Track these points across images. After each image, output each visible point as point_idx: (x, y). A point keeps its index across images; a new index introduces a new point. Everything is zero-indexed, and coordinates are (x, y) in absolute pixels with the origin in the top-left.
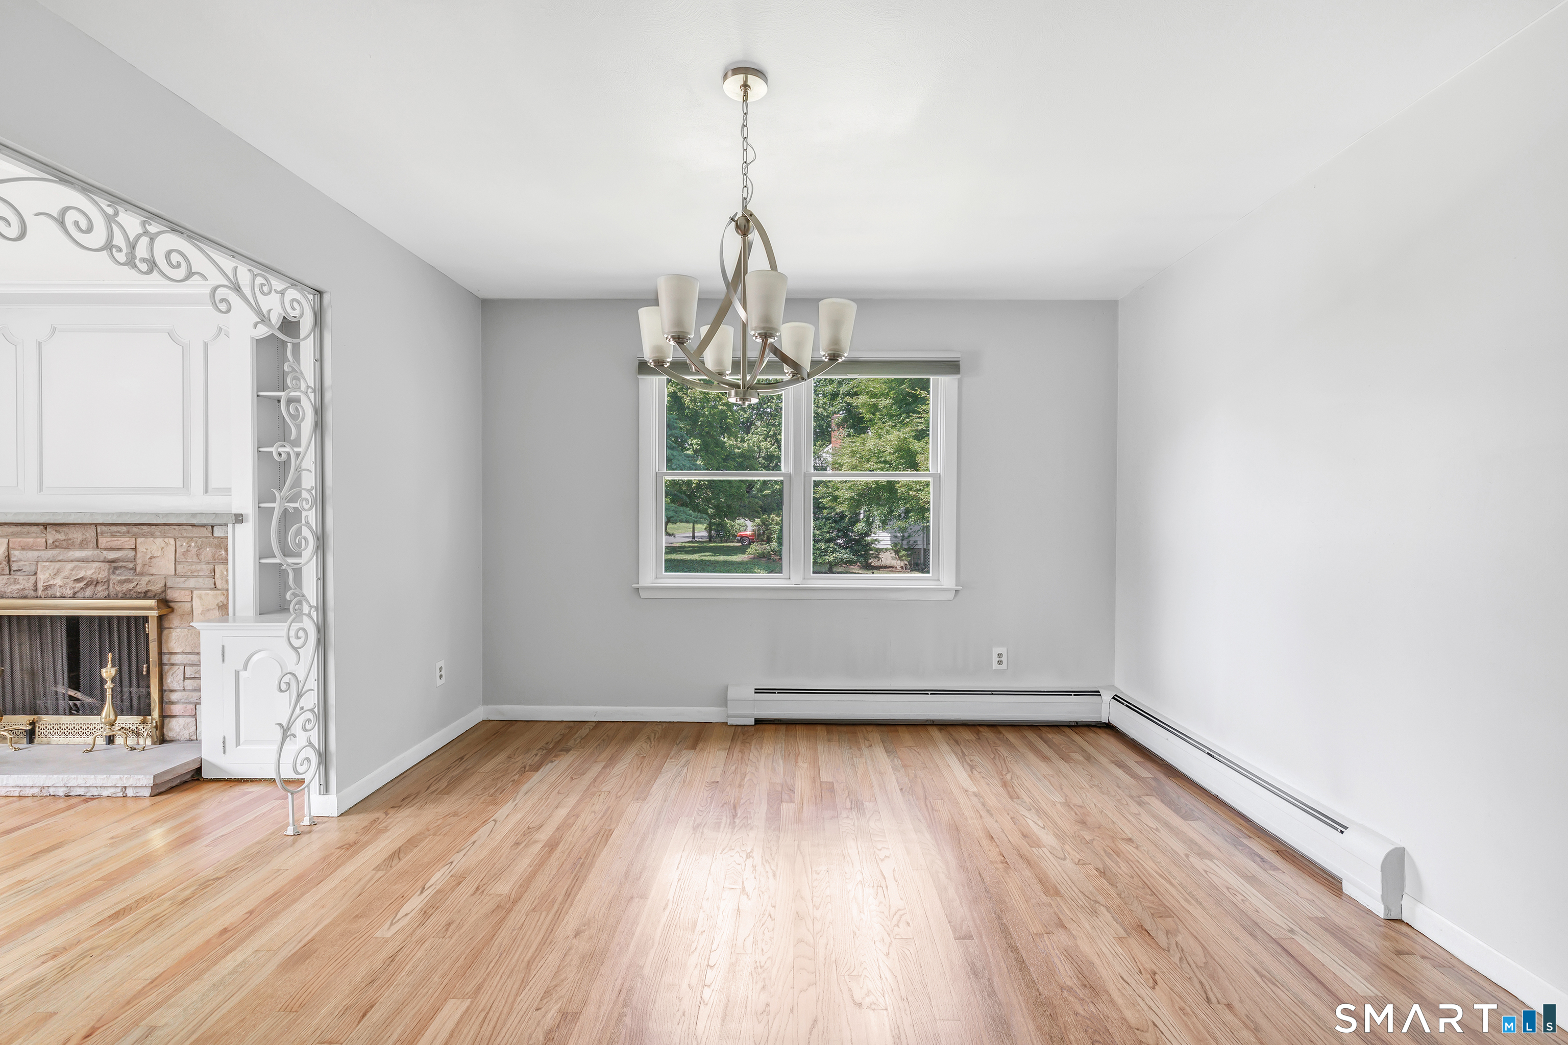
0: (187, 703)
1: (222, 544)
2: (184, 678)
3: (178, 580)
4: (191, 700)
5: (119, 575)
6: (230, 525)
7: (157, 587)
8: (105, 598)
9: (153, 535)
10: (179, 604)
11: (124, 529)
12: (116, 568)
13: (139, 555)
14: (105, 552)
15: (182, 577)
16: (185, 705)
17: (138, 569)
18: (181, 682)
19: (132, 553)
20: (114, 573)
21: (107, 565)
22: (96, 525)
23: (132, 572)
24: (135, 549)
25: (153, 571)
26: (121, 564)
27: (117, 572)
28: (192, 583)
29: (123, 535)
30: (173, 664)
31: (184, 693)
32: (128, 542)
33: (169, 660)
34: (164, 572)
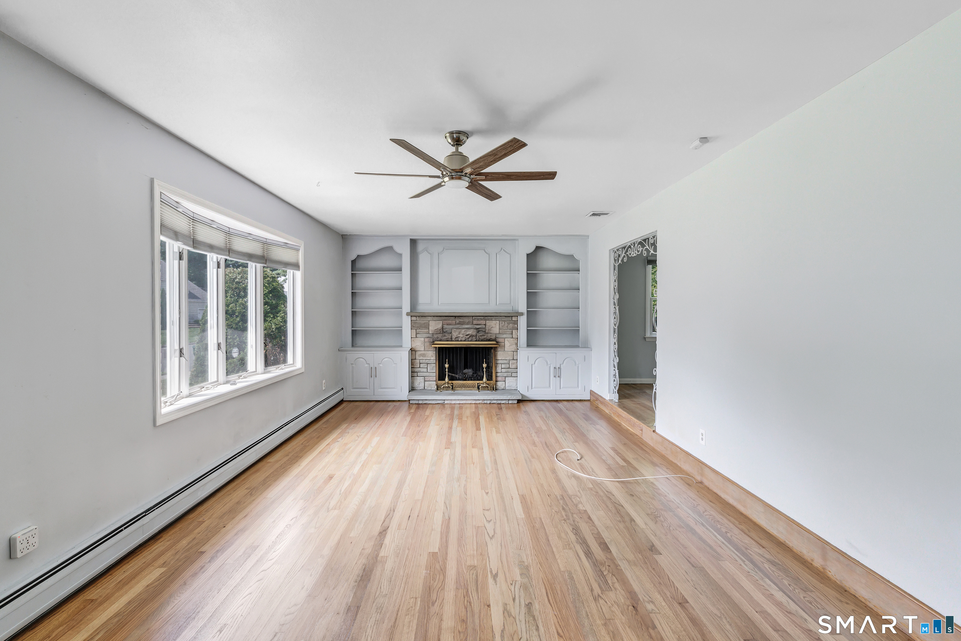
0: (502, 377)
1: (516, 322)
2: (502, 368)
3: (500, 335)
4: (504, 376)
5: (480, 333)
6: (519, 317)
7: (493, 337)
8: (475, 341)
9: (491, 320)
10: (500, 343)
11: (482, 318)
12: (479, 331)
13: (487, 327)
14: (475, 326)
15: (501, 334)
16: (501, 377)
17: (487, 331)
18: (501, 369)
19: (484, 326)
20: (478, 333)
21: (475, 330)
22: (473, 316)
23: (484, 332)
24: (485, 325)
25: (491, 332)
26: (480, 330)
27: (480, 332)
28: (504, 336)
29: (481, 319)
30: (497, 364)
31: (501, 373)
32: (483, 322)
33: (497, 362)
34: (495, 332)
